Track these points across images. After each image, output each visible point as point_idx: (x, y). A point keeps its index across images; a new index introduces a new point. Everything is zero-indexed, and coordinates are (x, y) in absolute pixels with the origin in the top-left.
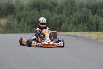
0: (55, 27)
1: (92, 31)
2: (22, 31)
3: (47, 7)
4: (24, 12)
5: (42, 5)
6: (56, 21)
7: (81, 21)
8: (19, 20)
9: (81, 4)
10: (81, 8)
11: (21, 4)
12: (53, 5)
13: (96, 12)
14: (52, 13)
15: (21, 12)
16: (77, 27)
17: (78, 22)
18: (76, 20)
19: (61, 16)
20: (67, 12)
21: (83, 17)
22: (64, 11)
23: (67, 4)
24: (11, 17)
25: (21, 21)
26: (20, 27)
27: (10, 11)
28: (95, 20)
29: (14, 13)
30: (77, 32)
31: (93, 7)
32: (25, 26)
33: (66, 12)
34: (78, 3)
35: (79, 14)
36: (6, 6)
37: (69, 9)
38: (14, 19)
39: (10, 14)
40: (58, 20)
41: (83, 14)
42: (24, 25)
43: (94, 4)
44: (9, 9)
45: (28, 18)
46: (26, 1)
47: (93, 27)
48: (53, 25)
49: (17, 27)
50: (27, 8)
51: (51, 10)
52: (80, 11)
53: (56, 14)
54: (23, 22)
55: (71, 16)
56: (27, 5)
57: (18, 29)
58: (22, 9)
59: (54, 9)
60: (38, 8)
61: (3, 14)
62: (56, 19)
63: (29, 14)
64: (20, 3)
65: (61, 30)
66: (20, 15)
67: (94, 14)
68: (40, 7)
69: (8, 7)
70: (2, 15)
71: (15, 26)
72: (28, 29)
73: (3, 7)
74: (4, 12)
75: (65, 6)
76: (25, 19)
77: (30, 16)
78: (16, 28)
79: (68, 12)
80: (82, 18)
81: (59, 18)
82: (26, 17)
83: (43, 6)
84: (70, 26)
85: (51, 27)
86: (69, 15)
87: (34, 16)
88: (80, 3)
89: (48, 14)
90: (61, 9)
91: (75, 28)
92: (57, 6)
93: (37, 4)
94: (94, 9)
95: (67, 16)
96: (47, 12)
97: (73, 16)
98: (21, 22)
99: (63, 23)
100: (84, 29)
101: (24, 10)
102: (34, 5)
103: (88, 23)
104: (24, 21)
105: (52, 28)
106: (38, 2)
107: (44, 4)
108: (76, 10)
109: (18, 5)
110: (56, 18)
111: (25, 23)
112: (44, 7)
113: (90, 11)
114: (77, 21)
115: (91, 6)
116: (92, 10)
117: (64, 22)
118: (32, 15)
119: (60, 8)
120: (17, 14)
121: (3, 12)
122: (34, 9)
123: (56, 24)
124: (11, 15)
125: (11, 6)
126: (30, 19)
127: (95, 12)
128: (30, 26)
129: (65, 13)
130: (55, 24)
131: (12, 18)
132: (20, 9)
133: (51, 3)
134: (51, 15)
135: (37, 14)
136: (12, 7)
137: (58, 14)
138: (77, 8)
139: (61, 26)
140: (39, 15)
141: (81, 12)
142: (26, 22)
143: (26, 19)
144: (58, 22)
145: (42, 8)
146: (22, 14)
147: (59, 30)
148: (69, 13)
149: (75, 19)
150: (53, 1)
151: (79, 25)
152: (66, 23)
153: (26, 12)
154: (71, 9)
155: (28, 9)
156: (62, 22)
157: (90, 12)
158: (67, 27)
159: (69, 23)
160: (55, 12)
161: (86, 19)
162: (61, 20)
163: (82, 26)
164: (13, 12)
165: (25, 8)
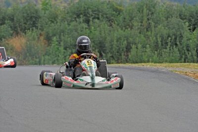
0: (117, 54)
1: (188, 62)
2: (55, 61)
3: (102, 16)
4: (59, 24)
5: (92, 11)
6: (119, 43)
7: (167, 43)
8: (48, 39)
9: (168, 10)
10: (167, 18)
11: (53, 9)
12: (114, 11)
13: (196, 26)
14: (112, 27)
15: (53, 24)
16: (160, 55)
17: (162, 45)
18: (158, 41)
19: (129, 32)
20: (141, 25)
21: (171, 35)
22: (135, 24)
23: (140, 10)
24: (33, 34)
25: (53, 41)
26: (50, 54)
27: (32, 23)
28: (195, 42)
29: (39, 27)
30: (158, 64)
31: (191, 16)
32: (59, 52)
33: (138, 25)
34: (163, 9)
35: (165, 29)
36: (23, 13)
37: (145, 19)
38: (39, 38)
39: (31, 29)
40: (124, 40)
41: (172, 29)
42: (58, 49)
43: (192, 10)
44: (28, 18)
45: (67, 36)
46: (63, 5)
47: (190, 53)
48: (114, 49)
49: (44, 53)
50: (65, 16)
51: (109, 21)
52: (165, 23)
53: (119, 30)
54: (57, 43)
55: (149, 33)
56: (64, 11)
57: (47, 57)
58: (55, 19)
59: (116, 20)
60: (85, 17)
61: (19, 29)
62: (120, 38)
63: (68, 28)
64: (51, 8)
65: (130, 60)
66: (51, 31)
67: (193, 30)
68: (88, 15)
69: (28, 14)
70: (16, 29)
71: (41, 51)
72: (65, 57)
73: (19, 15)
74: (21, 24)
75: (137, 13)
76: (60, 38)
77: (69, 32)
78: (44, 56)
79: (143, 26)
80: (169, 36)
81: (125, 37)
82: (62, 34)
83: (95, 14)
84: (146, 51)
85: (109, 53)
86: (145, 31)
87: (78, 33)
88: (167, 7)
89: (104, 29)
90: (130, 19)
91: (156, 56)
92: (121, 14)
93: (83, 9)
94: (193, 20)
95: (140, 33)
96: (101, 26)
97: (151, 33)
98: (53, 45)
99: (133, 46)
100: (173, 58)
101: (58, 20)
102: (77, 11)
103: (181, 47)
104: (57, 41)
105: (111, 55)
106: (86, 6)
107: (97, 9)
108: (158, 22)
109: (47, 12)
110: (119, 36)
111: (61, 45)
112: (97, 16)
113: (185, 23)
114: (160, 43)
115: (187, 14)
116: (190, 21)
117: (135, 44)
118: (74, 31)
119: (127, 17)
120: (45, 29)
121: (19, 24)
122: (77, 20)
123: (119, 49)
124: (34, 31)
125: (34, 13)
126: (69, 39)
127: (194, 25)
128: (70, 51)
129: (137, 28)
130: (117, 48)
131: (36, 37)
132: (51, 19)
133: (111, 8)
134: (110, 31)
135: (83, 28)
136: (34, 15)
137: (124, 28)
138: (160, 18)
139: (130, 52)
140: (87, 30)
141: (168, 25)
142: (62, 43)
143: (62, 37)
144: (123, 44)
145: (93, 17)
146: (55, 29)
147: (125, 60)
148: (145, 26)
149: (157, 39)
150: (114, 4)
151: (164, 50)
152: (140, 46)
153: (62, 24)
154: (148, 19)
155: (65, 18)
156: (131, 45)
157: (185, 25)
158: (140, 54)
159: (144, 47)
160: (118, 25)
161: (178, 38)
162: (129, 41)
163: (170, 53)
164: (37, 25)
165: (60, 18)
